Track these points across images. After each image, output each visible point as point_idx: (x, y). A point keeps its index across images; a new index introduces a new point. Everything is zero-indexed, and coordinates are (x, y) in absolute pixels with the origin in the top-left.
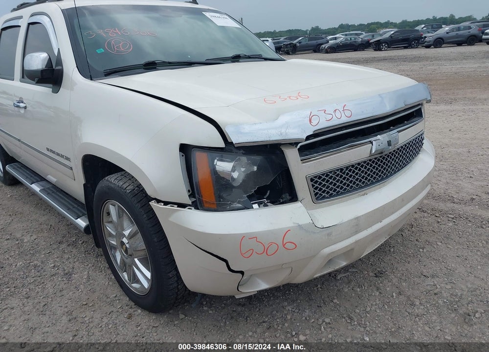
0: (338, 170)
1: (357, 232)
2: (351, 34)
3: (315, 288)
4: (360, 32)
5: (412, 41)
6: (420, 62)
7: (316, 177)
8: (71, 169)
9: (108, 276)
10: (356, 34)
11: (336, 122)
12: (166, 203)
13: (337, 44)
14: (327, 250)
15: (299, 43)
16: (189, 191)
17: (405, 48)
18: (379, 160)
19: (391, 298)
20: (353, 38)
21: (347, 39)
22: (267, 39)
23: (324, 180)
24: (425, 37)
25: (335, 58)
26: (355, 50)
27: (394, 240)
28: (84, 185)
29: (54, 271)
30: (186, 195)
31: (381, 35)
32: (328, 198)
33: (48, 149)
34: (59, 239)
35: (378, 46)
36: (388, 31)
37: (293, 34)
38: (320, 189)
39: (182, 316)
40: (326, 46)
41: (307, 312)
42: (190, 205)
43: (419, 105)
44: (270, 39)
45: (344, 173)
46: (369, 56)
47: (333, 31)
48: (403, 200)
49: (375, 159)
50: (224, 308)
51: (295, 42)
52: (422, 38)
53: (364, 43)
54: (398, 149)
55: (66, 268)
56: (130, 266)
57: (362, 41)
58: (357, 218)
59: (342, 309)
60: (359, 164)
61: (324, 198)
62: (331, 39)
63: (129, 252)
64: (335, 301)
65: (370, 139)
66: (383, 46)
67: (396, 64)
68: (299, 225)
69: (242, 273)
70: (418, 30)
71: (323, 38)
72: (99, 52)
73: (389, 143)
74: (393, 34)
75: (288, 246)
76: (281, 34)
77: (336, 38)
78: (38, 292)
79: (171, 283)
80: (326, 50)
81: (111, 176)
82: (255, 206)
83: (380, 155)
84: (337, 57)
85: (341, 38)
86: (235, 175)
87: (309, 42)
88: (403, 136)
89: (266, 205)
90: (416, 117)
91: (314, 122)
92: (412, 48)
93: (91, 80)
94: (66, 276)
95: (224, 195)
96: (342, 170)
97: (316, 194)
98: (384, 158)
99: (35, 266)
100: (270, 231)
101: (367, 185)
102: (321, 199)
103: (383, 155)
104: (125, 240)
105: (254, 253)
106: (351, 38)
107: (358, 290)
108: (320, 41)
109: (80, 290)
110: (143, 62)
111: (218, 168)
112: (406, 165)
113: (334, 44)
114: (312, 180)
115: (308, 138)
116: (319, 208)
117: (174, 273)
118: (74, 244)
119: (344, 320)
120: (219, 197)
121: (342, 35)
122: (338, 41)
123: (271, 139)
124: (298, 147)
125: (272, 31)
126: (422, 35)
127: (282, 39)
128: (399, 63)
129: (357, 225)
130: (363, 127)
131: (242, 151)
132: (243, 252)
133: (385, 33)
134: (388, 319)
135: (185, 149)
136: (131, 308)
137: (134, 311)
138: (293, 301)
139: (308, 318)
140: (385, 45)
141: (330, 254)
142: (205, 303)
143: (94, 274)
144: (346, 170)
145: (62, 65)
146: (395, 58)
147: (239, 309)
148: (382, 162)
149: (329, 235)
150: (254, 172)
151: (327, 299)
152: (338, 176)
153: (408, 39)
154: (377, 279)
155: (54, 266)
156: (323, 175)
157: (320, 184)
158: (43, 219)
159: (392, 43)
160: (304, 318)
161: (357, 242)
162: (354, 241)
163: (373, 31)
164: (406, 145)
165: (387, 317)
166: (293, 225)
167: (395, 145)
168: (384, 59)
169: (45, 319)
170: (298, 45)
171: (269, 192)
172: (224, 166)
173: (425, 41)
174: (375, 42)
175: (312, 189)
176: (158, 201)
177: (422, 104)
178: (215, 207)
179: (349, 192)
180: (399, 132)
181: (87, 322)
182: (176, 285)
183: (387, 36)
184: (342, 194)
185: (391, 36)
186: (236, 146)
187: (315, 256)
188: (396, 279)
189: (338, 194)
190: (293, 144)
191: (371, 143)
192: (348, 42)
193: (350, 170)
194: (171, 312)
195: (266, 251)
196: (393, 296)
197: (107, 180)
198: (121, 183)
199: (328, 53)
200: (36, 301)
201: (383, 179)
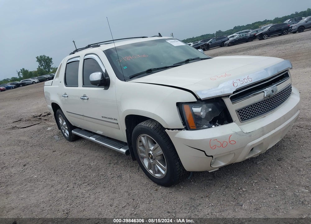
0: (250, 106)
1: (263, 135)
2: (243, 33)
3: (247, 169)
4: (248, 30)
5: (283, 31)
6: (290, 43)
7: (240, 110)
8: (118, 124)
9: (139, 175)
10: (246, 32)
11: (245, 84)
12: (173, 130)
13: (235, 40)
14: (250, 144)
15: (211, 43)
16: (182, 123)
17: (280, 35)
18: (269, 100)
19: (288, 169)
20: (244, 34)
21: (240, 36)
22: (190, 43)
23: (244, 111)
24: (292, 27)
25: (235, 48)
26: (247, 42)
27: (286, 143)
28: (126, 130)
29: (112, 176)
30: (182, 124)
31: (262, 30)
32: (247, 120)
33: (102, 117)
34: (109, 162)
35: (261, 37)
36: (267, 27)
37: (205, 38)
38: (243, 116)
39: (182, 187)
40: (228, 42)
41: (245, 180)
42: (184, 129)
43: (286, 71)
44: (192, 43)
45: (253, 107)
46: (256, 44)
47: (231, 32)
48: (285, 118)
49: (267, 99)
50: (202, 182)
51: (208, 42)
52: (290, 28)
53: (252, 36)
54: (278, 94)
55: (117, 174)
56: (154, 165)
57: (250, 36)
58: (263, 127)
59: (262, 176)
60: (259, 102)
61: (245, 120)
62: (230, 37)
63: (154, 158)
64: (258, 173)
65: (263, 90)
66: (264, 36)
67: (275, 47)
68: (236, 133)
69: (212, 156)
70: (286, 23)
71: (225, 38)
72: (125, 68)
73: (273, 91)
74: (270, 28)
75: (232, 142)
76: (197, 39)
77: (233, 36)
78: (108, 185)
79: (177, 168)
80: (228, 44)
81: (142, 123)
82: (213, 126)
83: (269, 97)
84: (236, 48)
85: (236, 36)
86: (202, 114)
87: (217, 41)
88: (280, 87)
89: (218, 126)
90: (285, 77)
91: (235, 85)
92: (284, 35)
93: (125, 81)
94: (119, 177)
95: (199, 122)
96: (251, 106)
97: (241, 118)
98: (271, 99)
99: (102, 175)
100: (222, 136)
101: (265, 112)
102: (244, 121)
103: (271, 97)
104: (151, 152)
105: (217, 147)
106: (243, 35)
107: (269, 167)
108: (223, 40)
109: (128, 182)
110: (145, 70)
111: (194, 111)
112: (284, 101)
113: (232, 40)
114: (238, 112)
115: (234, 93)
116: (244, 124)
117: (178, 163)
118: (117, 163)
119: (264, 180)
120: (196, 124)
121: (237, 34)
122: (235, 38)
123: (218, 95)
124: (230, 97)
125: (192, 38)
126: (289, 26)
127: (199, 42)
128: (277, 46)
129: (263, 131)
130: (258, 85)
131: (204, 102)
132: (212, 146)
133: (265, 28)
134: (287, 178)
135: (179, 105)
136: (156, 186)
137: (158, 188)
138: (236, 176)
139: (245, 182)
140: (266, 36)
141: (252, 145)
142: (192, 181)
143: (132, 175)
144: (254, 106)
145: (108, 76)
146: (274, 43)
147: (210, 181)
148: (270, 100)
149: (250, 136)
150: (210, 111)
151: (254, 173)
152: (250, 109)
153: (281, 29)
154: (279, 162)
155: (111, 174)
156: (243, 109)
157: (242, 113)
158: (96, 155)
159: (270, 34)
160: (243, 182)
161: (264, 139)
162: (263, 139)
163: (257, 27)
164: (282, 92)
165: (286, 177)
166: (232, 133)
167: (276, 92)
168: (266, 45)
169: (117, 195)
170: (210, 44)
171: (217, 121)
172: (197, 110)
173: (292, 29)
174: (259, 35)
175: (239, 116)
176: (169, 129)
177: (288, 70)
178: (195, 128)
179: (256, 116)
180: (277, 85)
181: (137, 194)
182: (179, 169)
183: (266, 30)
184: (253, 117)
185: (269, 30)
186: (202, 100)
187: (245, 147)
188: (289, 161)
189: (252, 117)
190: (227, 96)
191: (264, 92)
192: (242, 37)
193: (256, 106)
194: (176, 186)
195: (222, 145)
196: (288, 168)
197: (140, 125)
198: (148, 125)
199: (229, 46)
200: (109, 188)
201: (272, 109)
